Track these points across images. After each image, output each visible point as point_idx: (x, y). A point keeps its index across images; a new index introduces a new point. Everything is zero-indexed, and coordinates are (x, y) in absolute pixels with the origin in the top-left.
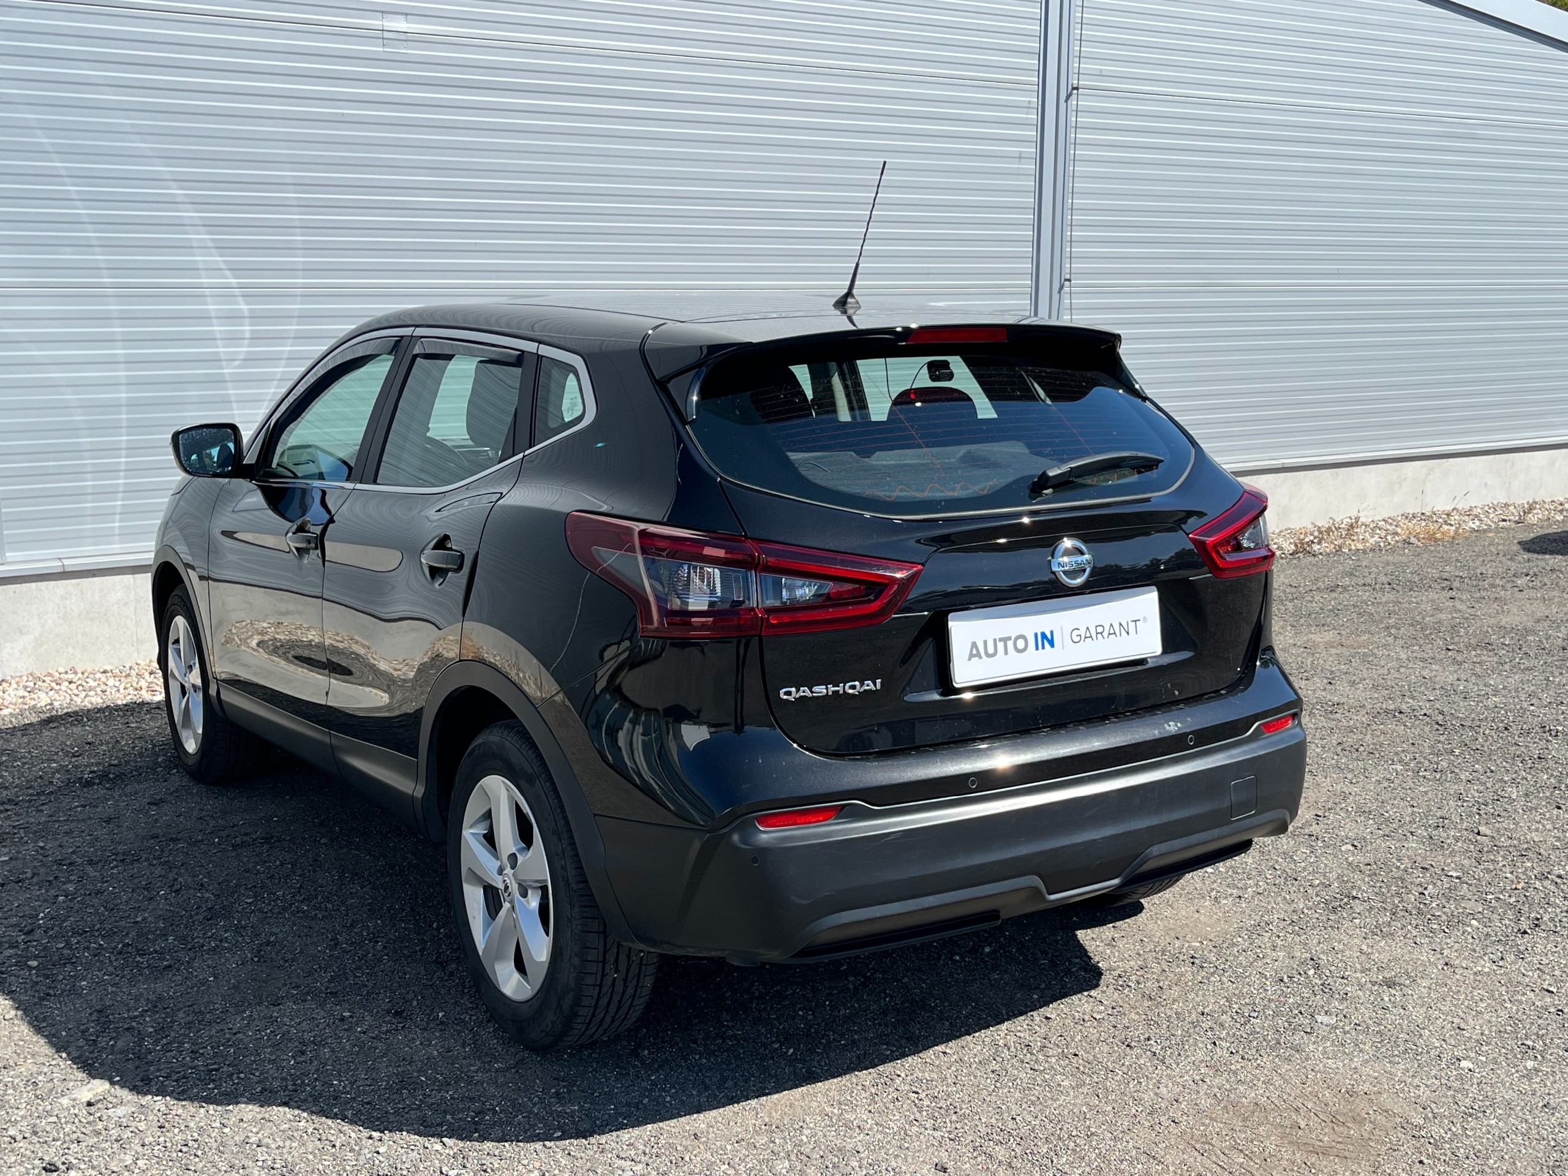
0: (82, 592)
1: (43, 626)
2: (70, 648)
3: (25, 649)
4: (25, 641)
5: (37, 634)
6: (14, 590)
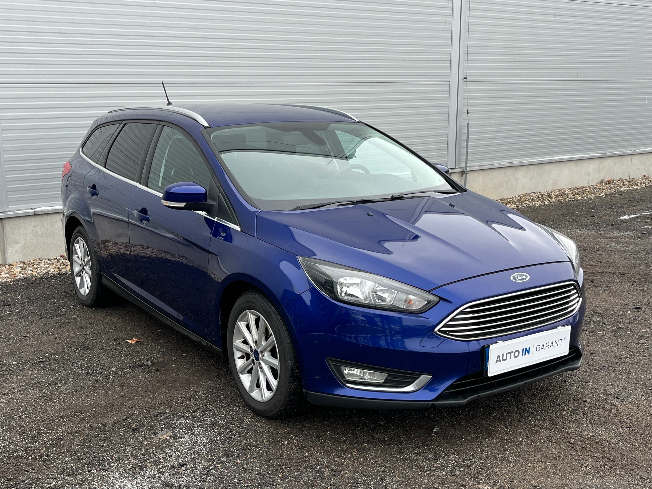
4: (18, 247)
5: (23, 244)
6: (13, 223)
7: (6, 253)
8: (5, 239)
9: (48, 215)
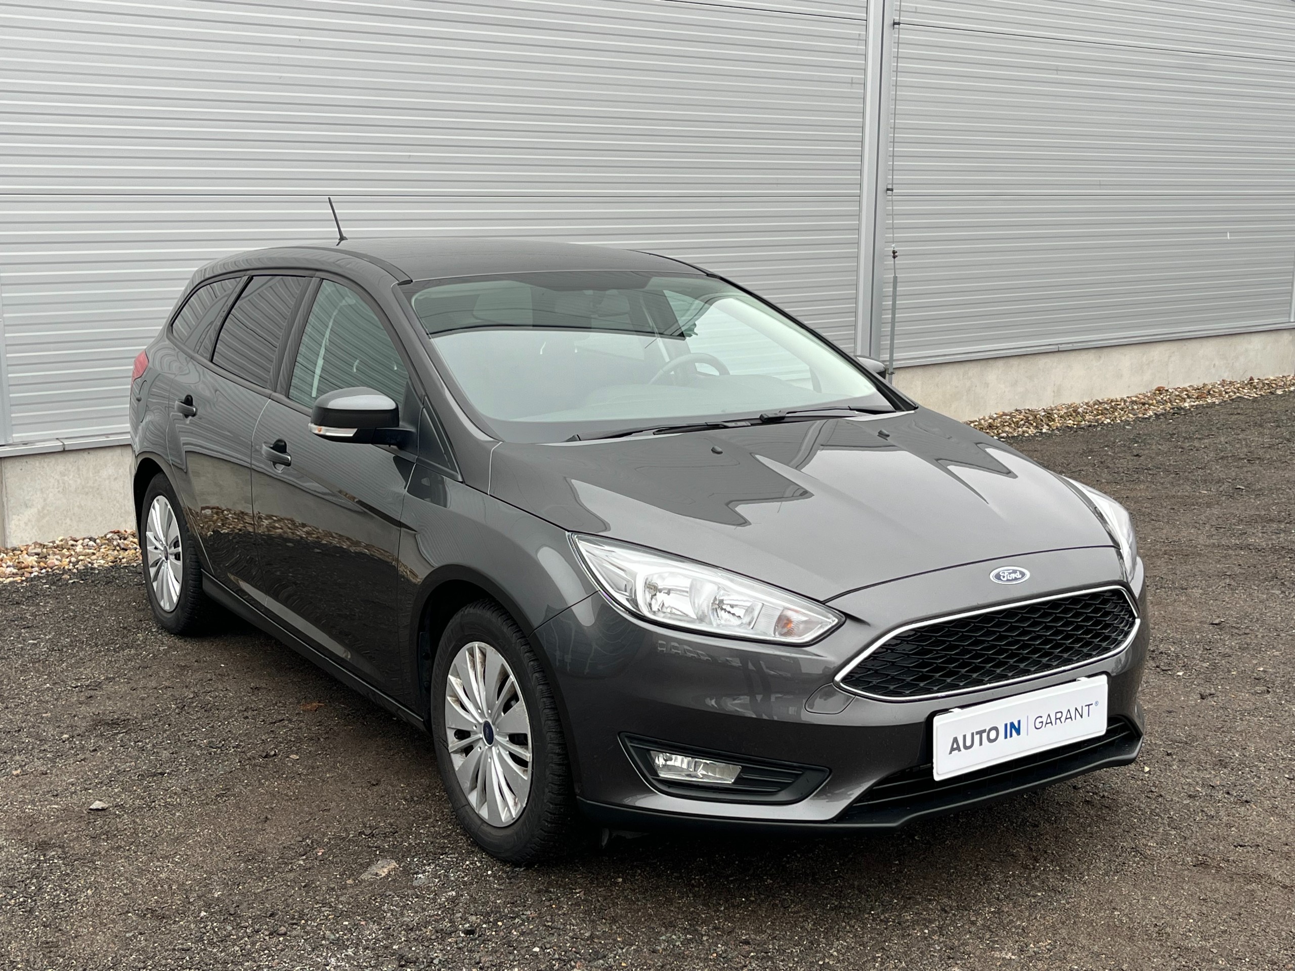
0: (78, 469)
1: (45, 500)
2: (68, 519)
3: (29, 520)
4: (31, 513)
5: (39, 507)
6: (20, 467)
7: (7, 526)
8: (5, 499)
9: (90, 451)
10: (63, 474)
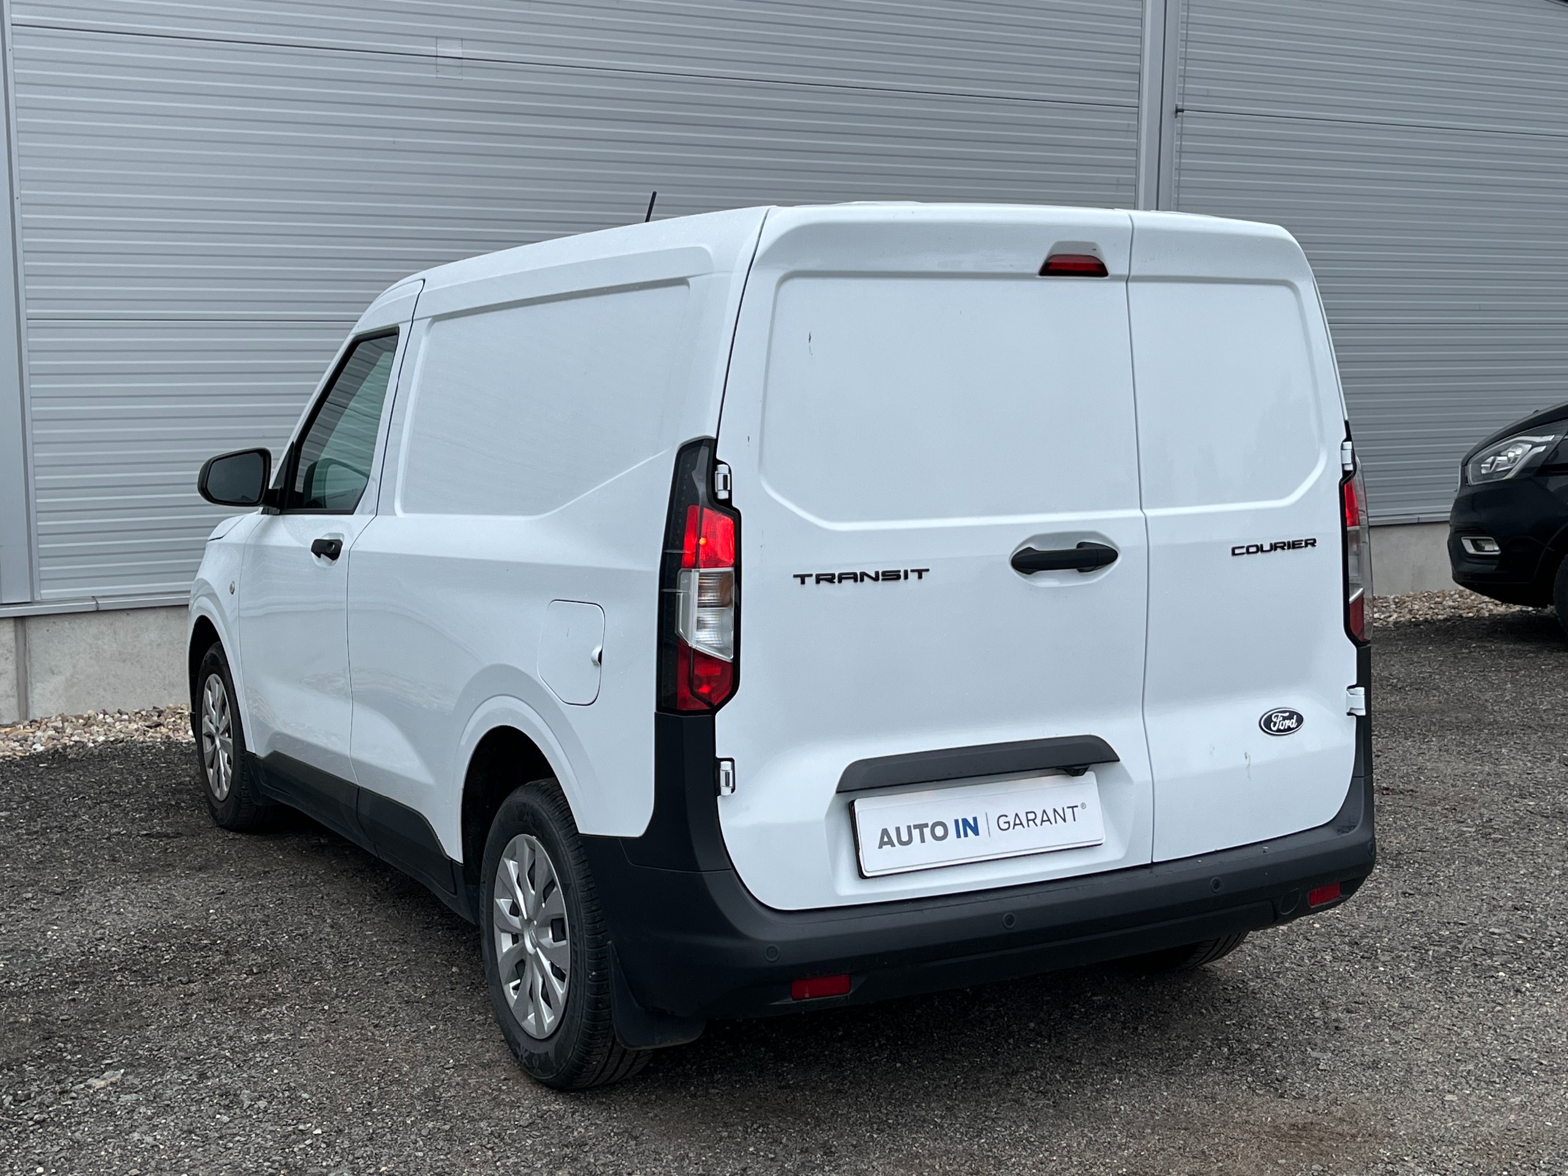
0: (115, 633)
1: (74, 667)
3: (56, 689)
4: (57, 681)
5: (68, 675)
6: (47, 628)
7: (29, 695)
8: (28, 664)
9: (128, 612)
10: (96, 638)
